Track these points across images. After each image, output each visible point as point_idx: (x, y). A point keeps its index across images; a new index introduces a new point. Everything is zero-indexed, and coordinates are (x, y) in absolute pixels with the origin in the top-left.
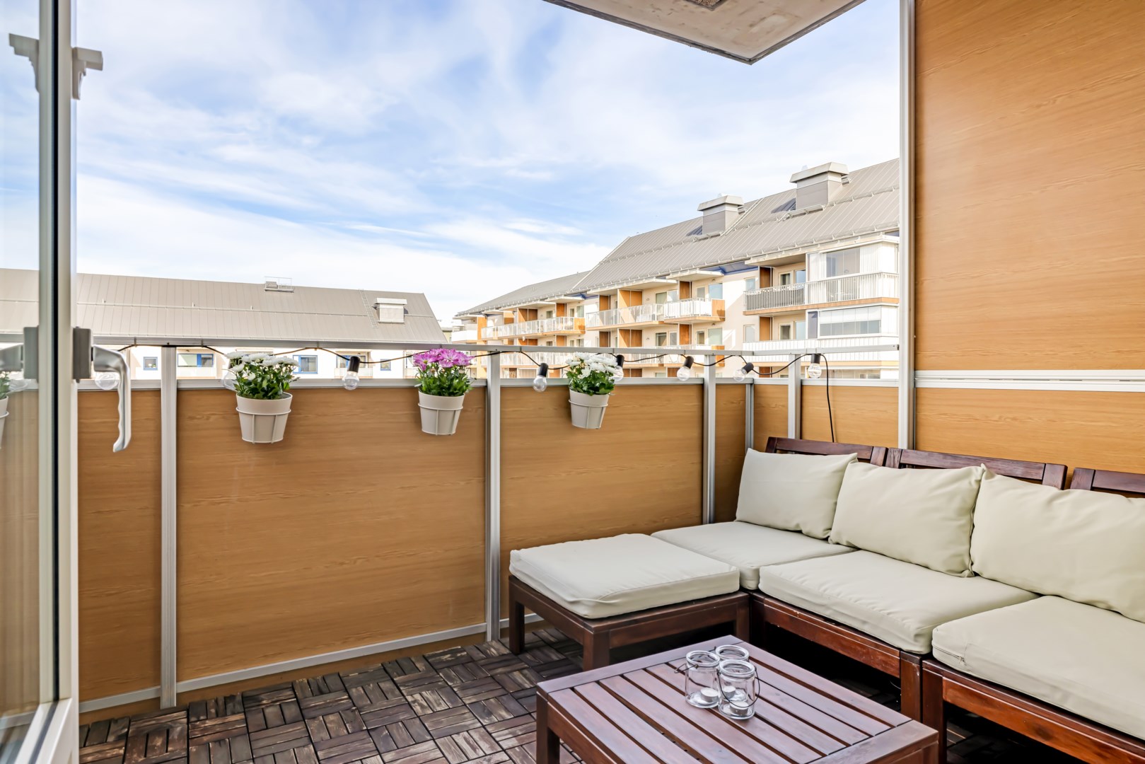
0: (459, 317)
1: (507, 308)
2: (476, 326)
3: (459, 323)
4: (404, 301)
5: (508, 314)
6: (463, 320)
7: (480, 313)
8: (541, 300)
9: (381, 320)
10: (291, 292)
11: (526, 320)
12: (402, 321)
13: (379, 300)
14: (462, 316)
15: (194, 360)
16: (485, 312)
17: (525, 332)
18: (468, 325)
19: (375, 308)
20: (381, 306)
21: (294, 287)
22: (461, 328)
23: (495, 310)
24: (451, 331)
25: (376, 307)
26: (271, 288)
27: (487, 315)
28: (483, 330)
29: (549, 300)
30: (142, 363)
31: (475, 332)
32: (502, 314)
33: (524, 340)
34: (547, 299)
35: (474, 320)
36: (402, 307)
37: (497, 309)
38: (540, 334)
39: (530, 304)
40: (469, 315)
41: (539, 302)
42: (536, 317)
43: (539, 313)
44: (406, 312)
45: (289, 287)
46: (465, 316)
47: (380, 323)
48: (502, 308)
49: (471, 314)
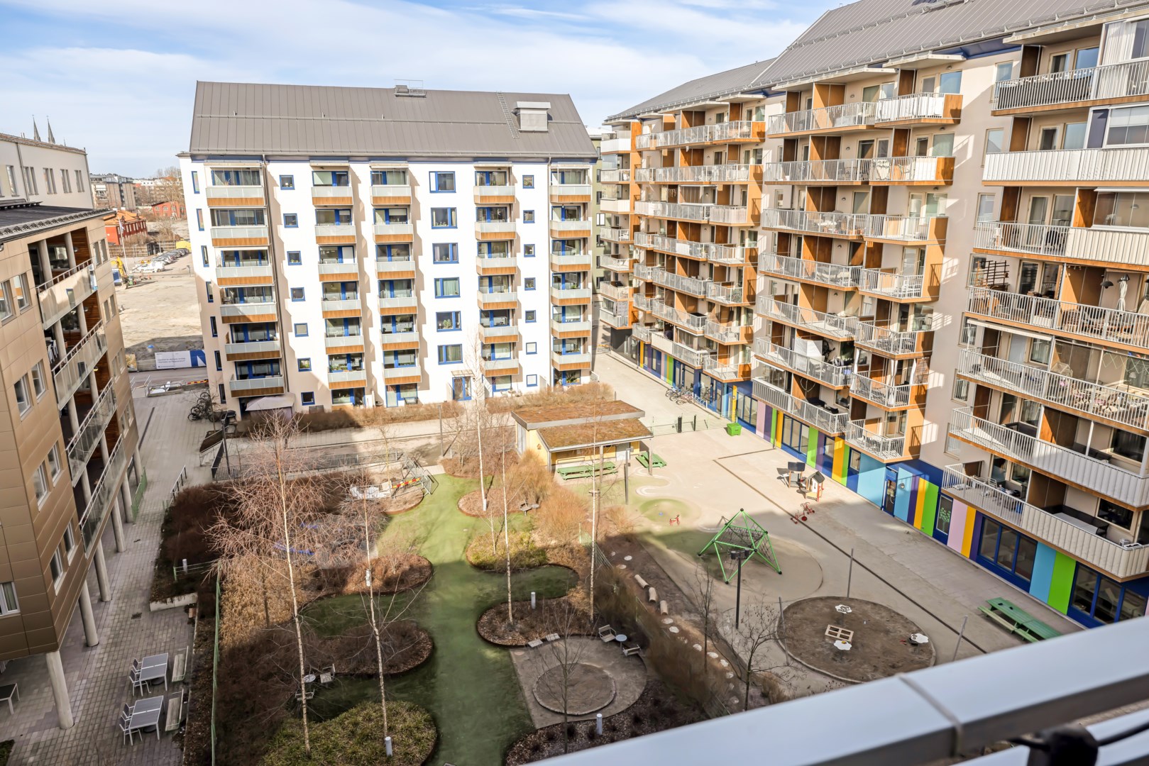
0: (609, 122)
1: (668, 110)
2: (629, 133)
3: (609, 130)
4: (548, 105)
5: (668, 118)
6: (613, 126)
7: (634, 117)
8: (711, 99)
9: (523, 128)
10: (424, 97)
11: (691, 126)
12: (545, 129)
13: (520, 104)
14: (613, 121)
15: (329, 179)
16: (641, 116)
17: (689, 140)
18: (620, 132)
19: (515, 114)
20: (522, 112)
21: (426, 91)
22: (612, 137)
23: (653, 114)
24: (600, 140)
25: (516, 112)
26: (402, 92)
27: (643, 120)
28: (637, 138)
29: (720, 99)
30: (278, 181)
31: (629, 141)
32: (661, 118)
33: (687, 149)
34: (718, 97)
35: (627, 126)
36: (545, 112)
37: (656, 111)
38: (708, 142)
39: (697, 105)
40: (621, 120)
41: (708, 102)
42: (702, 122)
43: (707, 117)
44: (549, 118)
45: (420, 91)
46: (617, 121)
47: (521, 132)
48: (662, 111)
49: (623, 118)
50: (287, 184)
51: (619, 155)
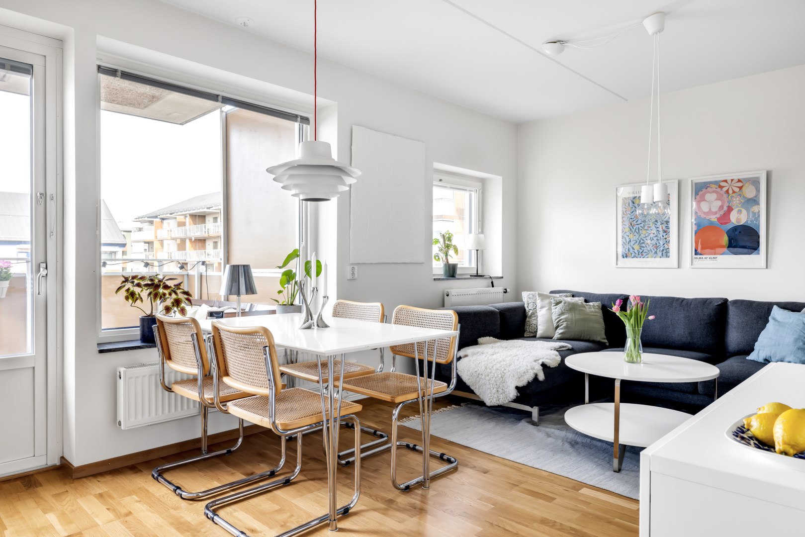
0: (137, 220)
1: (179, 213)
2: (153, 227)
3: (139, 225)
5: (181, 219)
6: (141, 223)
7: (156, 217)
8: (208, 208)
11: (195, 224)
14: (140, 219)
16: (161, 216)
17: (194, 233)
18: (146, 226)
22: (140, 230)
23: (169, 215)
24: (131, 232)
27: (163, 219)
28: (158, 232)
29: (214, 208)
31: (153, 233)
32: (176, 218)
33: (193, 240)
34: (212, 207)
35: (151, 223)
37: (171, 214)
38: (206, 235)
39: (198, 211)
40: (146, 219)
41: (206, 210)
42: (204, 222)
43: (207, 219)
46: (143, 219)
48: (175, 214)
49: (148, 217)
51: (145, 243)
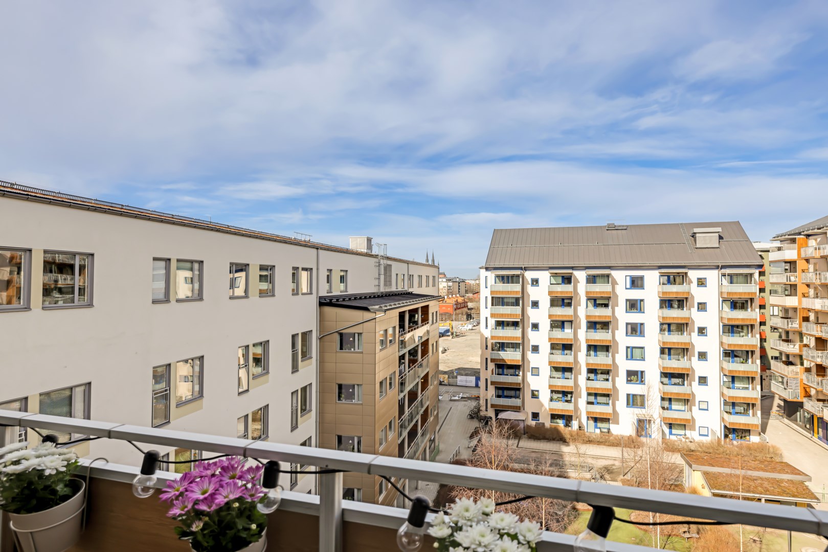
0: (776, 239)
2: (796, 246)
3: (778, 244)
4: (719, 229)
6: (781, 241)
7: (799, 234)
9: (698, 246)
10: (625, 229)
12: (717, 245)
13: (696, 230)
14: (780, 238)
15: (560, 280)
16: (805, 233)
18: (785, 245)
19: (693, 236)
20: (697, 235)
21: (627, 226)
22: (779, 249)
23: (816, 231)
24: (768, 251)
25: (694, 236)
26: (612, 228)
27: (808, 236)
28: (802, 250)
30: (530, 282)
31: (795, 252)
32: (825, 234)
35: (793, 241)
36: (717, 234)
37: (820, 229)
40: (787, 237)
44: (721, 238)
45: (623, 226)
46: (783, 237)
47: (697, 248)
48: (825, 228)
49: (789, 235)
50: (535, 283)
51: (786, 262)
